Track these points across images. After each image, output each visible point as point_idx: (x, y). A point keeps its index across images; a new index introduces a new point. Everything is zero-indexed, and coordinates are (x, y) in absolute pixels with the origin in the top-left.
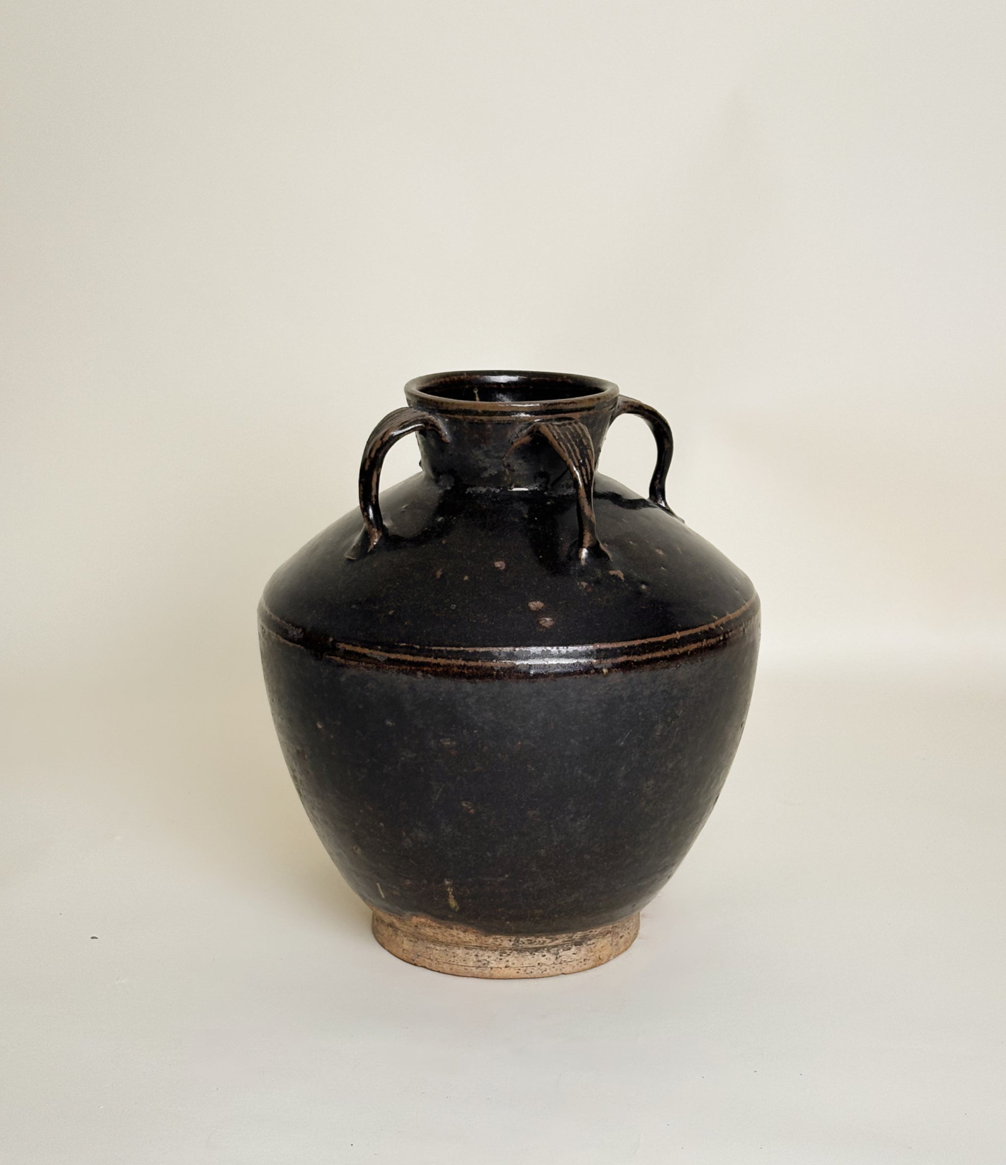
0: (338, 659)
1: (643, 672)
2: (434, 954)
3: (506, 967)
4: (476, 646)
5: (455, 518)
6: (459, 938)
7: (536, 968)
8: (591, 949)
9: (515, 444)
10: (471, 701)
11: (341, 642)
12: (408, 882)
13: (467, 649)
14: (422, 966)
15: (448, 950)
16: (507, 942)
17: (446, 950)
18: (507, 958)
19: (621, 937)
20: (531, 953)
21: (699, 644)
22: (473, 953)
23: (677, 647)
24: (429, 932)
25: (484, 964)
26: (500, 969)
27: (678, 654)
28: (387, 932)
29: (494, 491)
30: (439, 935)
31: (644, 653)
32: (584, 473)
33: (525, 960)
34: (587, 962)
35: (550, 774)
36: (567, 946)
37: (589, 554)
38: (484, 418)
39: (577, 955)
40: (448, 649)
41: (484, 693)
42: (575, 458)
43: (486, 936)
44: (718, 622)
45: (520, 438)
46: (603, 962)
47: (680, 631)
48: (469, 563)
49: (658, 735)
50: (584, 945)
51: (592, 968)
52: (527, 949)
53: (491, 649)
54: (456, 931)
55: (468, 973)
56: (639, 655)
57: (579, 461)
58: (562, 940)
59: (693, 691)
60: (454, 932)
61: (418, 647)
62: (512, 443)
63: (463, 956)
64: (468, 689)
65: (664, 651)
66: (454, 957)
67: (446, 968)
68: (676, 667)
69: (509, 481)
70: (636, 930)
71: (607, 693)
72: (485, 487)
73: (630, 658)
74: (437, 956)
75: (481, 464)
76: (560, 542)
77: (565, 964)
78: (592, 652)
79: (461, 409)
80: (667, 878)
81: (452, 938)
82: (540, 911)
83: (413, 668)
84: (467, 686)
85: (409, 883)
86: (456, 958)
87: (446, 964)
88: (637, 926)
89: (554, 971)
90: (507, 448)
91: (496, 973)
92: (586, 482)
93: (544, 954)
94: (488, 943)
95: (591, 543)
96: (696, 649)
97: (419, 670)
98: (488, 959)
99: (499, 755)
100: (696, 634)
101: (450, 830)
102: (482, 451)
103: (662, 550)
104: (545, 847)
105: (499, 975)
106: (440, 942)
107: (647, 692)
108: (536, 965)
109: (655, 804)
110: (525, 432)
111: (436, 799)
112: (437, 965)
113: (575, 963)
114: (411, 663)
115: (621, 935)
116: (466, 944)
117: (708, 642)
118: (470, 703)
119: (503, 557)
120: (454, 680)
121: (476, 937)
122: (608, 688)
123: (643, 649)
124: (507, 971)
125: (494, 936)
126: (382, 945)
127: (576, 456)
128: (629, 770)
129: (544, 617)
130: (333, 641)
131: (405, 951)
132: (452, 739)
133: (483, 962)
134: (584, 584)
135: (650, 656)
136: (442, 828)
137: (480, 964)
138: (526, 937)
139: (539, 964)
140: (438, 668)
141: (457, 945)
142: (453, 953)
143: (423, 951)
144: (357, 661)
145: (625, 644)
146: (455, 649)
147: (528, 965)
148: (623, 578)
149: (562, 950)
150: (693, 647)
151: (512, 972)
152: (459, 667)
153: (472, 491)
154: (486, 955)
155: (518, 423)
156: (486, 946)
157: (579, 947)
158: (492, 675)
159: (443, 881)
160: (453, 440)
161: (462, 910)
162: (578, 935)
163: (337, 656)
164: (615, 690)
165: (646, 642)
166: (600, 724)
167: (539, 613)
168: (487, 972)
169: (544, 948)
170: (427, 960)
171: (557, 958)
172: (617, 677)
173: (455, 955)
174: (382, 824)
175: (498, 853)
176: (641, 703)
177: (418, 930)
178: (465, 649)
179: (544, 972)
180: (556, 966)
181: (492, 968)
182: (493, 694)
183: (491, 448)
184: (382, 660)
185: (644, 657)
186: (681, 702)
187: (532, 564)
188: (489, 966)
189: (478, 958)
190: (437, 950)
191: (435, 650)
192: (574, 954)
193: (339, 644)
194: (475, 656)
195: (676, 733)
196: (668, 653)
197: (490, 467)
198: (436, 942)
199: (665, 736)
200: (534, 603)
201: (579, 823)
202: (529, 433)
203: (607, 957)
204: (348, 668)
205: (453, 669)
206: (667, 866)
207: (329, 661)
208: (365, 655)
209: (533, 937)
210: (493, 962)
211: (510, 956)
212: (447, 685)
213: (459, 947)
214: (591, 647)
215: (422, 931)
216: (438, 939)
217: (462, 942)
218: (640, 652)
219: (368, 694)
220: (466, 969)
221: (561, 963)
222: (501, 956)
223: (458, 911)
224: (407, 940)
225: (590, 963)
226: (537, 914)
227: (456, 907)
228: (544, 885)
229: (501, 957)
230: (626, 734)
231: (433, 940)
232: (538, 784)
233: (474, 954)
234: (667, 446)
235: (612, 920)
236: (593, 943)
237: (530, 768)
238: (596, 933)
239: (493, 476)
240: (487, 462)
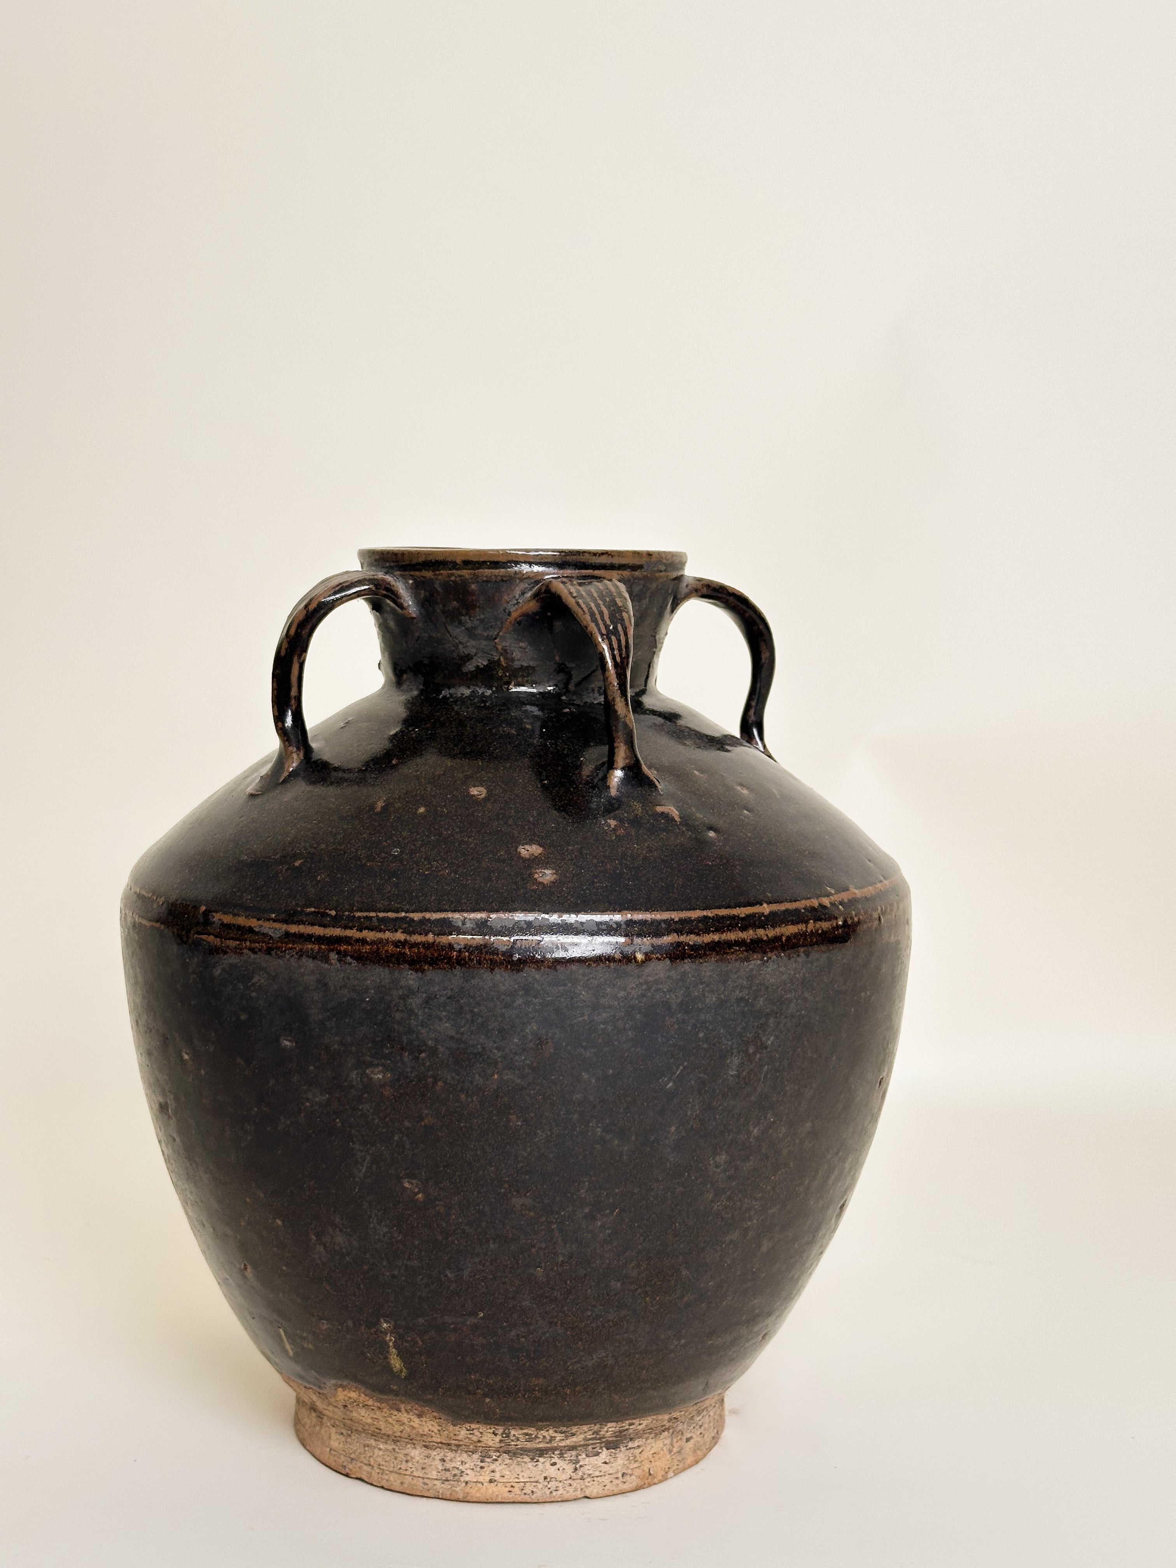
0: (211, 938)
1: (705, 964)
2: (376, 1455)
3: (491, 1481)
4: (426, 910)
5: (417, 730)
6: (413, 1428)
7: (540, 1486)
8: (635, 1457)
9: (515, 615)
10: (415, 1002)
11: (216, 912)
12: (325, 1325)
13: (412, 915)
14: (357, 1478)
15: (397, 1450)
16: (489, 1436)
17: (394, 1449)
18: (493, 1467)
19: (688, 1440)
20: (532, 1459)
21: (801, 927)
22: (437, 1454)
23: (763, 926)
24: (363, 1415)
25: (455, 1475)
26: (480, 1485)
27: (765, 938)
28: (310, 1420)
29: (483, 693)
30: (381, 1423)
31: (707, 931)
32: (615, 646)
33: (522, 1471)
34: (627, 1478)
35: (549, 1133)
36: (593, 1448)
37: (625, 780)
38: (466, 573)
39: (610, 1465)
40: (381, 915)
41: (436, 988)
42: (600, 622)
43: (454, 1425)
44: (836, 898)
45: (521, 605)
46: (656, 1481)
47: (769, 903)
48: (429, 789)
49: (732, 1076)
50: (623, 1449)
51: (637, 1489)
52: (524, 1451)
53: (450, 915)
54: (405, 1415)
55: (428, 1490)
56: (698, 934)
57: (607, 627)
58: (582, 1436)
59: (792, 1005)
60: (404, 1417)
61: (333, 913)
62: (509, 614)
63: (421, 1461)
64: (411, 982)
65: (742, 931)
66: (407, 1461)
67: (394, 1480)
68: (762, 959)
69: (506, 676)
70: (715, 1431)
71: (643, 995)
72: (469, 688)
73: (682, 938)
74: (379, 1459)
75: (462, 650)
76: (579, 763)
77: (589, 1479)
78: (618, 924)
79: (431, 561)
80: (760, 1338)
81: (402, 1428)
82: (541, 1381)
83: (323, 947)
84: (410, 978)
85: (325, 1327)
86: (410, 1464)
87: (394, 1474)
88: (719, 1424)
89: (570, 1493)
90: (502, 623)
91: (475, 1492)
92: (618, 659)
93: (553, 1461)
94: (460, 1438)
95: (627, 761)
96: (796, 934)
97: (332, 950)
98: (461, 1467)
99: (463, 1096)
100: (797, 911)
101: (385, 1230)
102: (463, 628)
103: (748, 789)
104: (543, 1265)
105: (478, 1495)
106: (384, 1434)
107: (711, 999)
108: (541, 1480)
109: (729, 1198)
110: (529, 594)
111: (361, 1175)
112: (380, 1476)
113: (606, 1480)
114: (320, 940)
115: (689, 1436)
116: (425, 1438)
117: (818, 926)
118: (414, 1006)
119: (484, 781)
120: (389, 966)
121: (439, 1426)
122: (644, 987)
123: (706, 925)
124: (492, 1488)
125: (467, 1425)
126: (303, 1443)
127: (603, 620)
128: (684, 1134)
129: (541, 868)
130: (206, 910)
131: (333, 1452)
132: (386, 1068)
133: (453, 1472)
134: (613, 823)
135: (716, 937)
136: (372, 1225)
137: (448, 1474)
138: (522, 1429)
139: (545, 1478)
140: (363, 945)
141: (411, 1440)
142: (406, 1455)
143: (359, 1451)
144: (237, 940)
145: (675, 916)
146: (391, 915)
147: (528, 1480)
148: (677, 819)
149: (584, 1456)
150: (791, 930)
151: (501, 1491)
152: (397, 944)
153: (450, 693)
154: (459, 1459)
155: (518, 581)
156: (456, 1442)
157: (613, 1451)
158: (450, 958)
159: (377, 1323)
160: (421, 613)
161: (412, 1375)
162: (610, 1429)
163: (209, 934)
164: (657, 990)
165: (710, 915)
166: (632, 1049)
167: (534, 862)
168: (459, 1489)
169: (553, 1450)
170: (365, 1467)
171: (576, 1469)
172: (660, 969)
173: (409, 1458)
174: (279, 1222)
175: (466, 1273)
176: (702, 1017)
177: (348, 1413)
178: (407, 915)
179: (554, 1493)
180: (574, 1484)
181: (467, 1483)
182: (452, 990)
183: (477, 623)
184: (276, 935)
185: (707, 938)
186: (771, 1021)
187: (530, 791)
188: (462, 1479)
189: (445, 1464)
190: (380, 1449)
191: (359, 917)
192: (605, 1463)
193: (214, 914)
194: (423, 926)
195: (763, 1075)
196: (748, 935)
197: (475, 655)
198: (377, 1434)
199: (744, 1078)
200: (527, 847)
201: (599, 1224)
202: (536, 596)
203: (663, 1473)
204: (225, 953)
205: (386, 948)
206: (758, 1315)
207: (197, 944)
208: (251, 930)
209: (533, 1429)
210: (469, 1472)
211: (497, 1463)
212: (377, 975)
213: (414, 1444)
214: (617, 917)
215: (354, 1414)
216: (380, 1430)
217: (417, 1435)
218: (701, 930)
219: (254, 994)
220: (426, 1484)
221: (582, 1479)
222: (482, 1461)
223: (405, 1377)
224: (336, 1432)
225: (632, 1481)
226: (536, 1385)
227: (401, 1371)
228: (544, 1333)
229: (483, 1464)
230: (678, 1068)
231: (374, 1432)
232: (529, 1150)
233: (438, 1458)
234: (765, 656)
235: (666, 1405)
236: (639, 1447)
237: (516, 1121)
238: (640, 1427)
239: (481, 669)
240: (470, 646)
